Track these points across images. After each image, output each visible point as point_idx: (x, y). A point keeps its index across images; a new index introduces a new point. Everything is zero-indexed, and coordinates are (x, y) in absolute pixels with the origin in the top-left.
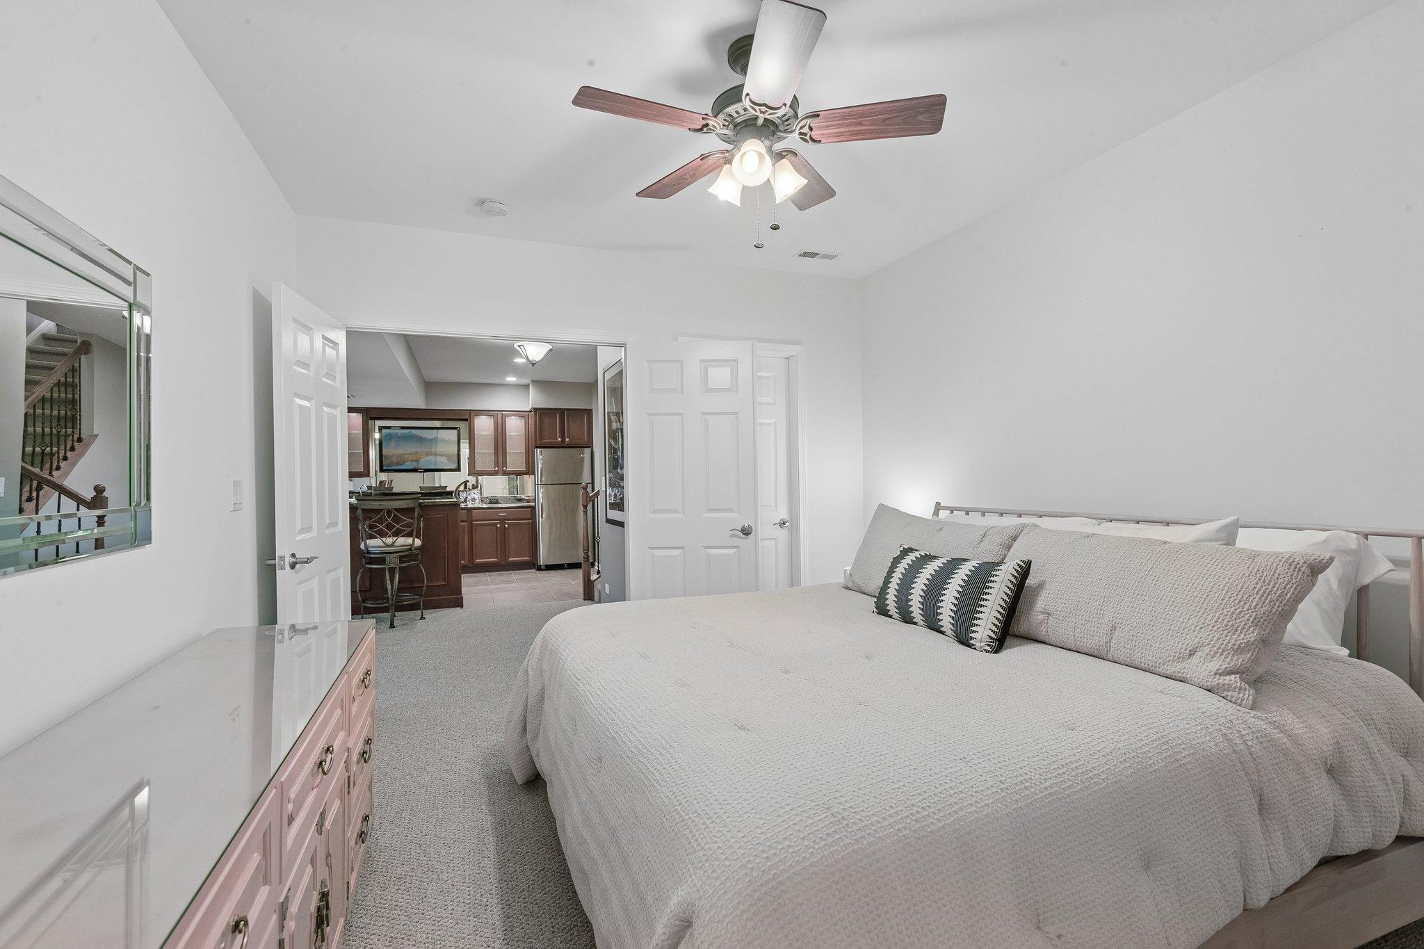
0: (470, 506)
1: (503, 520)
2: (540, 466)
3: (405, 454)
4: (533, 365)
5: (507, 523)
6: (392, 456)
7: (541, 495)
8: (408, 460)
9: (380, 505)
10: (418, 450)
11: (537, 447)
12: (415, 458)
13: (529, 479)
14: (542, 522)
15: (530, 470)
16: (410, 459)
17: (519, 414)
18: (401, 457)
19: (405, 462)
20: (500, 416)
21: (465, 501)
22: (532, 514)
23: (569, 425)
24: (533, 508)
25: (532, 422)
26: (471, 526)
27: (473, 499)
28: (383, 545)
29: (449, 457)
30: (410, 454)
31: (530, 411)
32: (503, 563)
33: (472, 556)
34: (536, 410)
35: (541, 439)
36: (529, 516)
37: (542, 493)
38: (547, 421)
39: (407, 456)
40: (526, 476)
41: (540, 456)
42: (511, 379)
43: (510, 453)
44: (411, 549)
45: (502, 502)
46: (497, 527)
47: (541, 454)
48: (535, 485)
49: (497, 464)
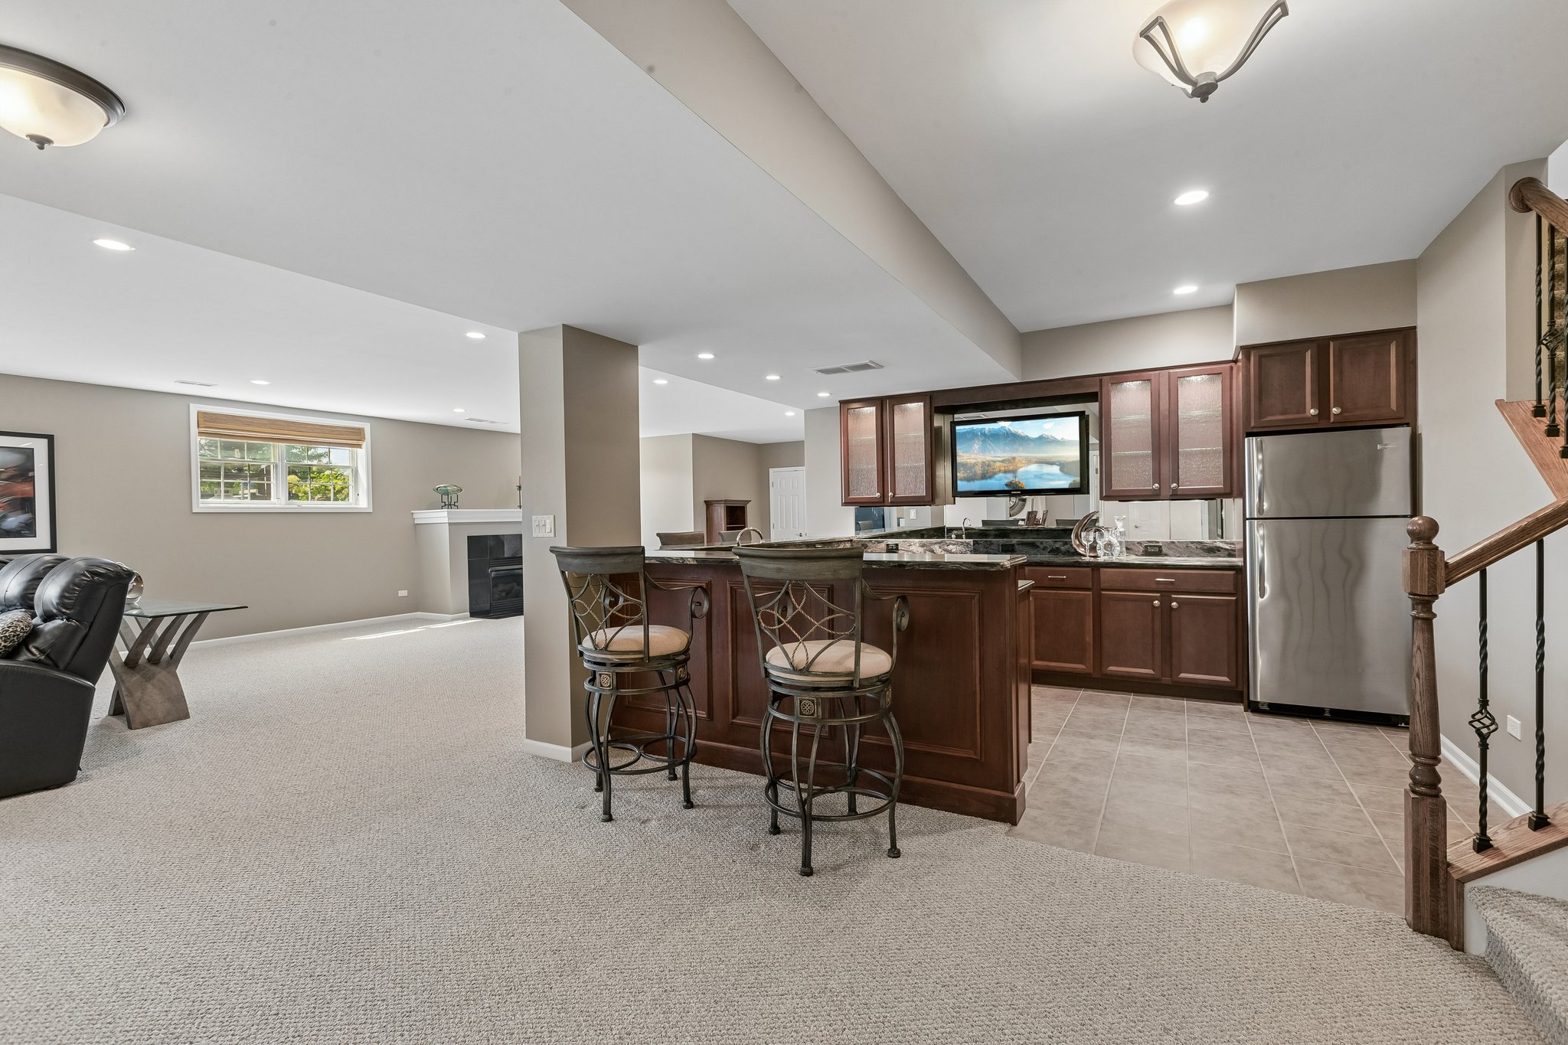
0: (1101, 559)
1: (1166, 593)
2: (1258, 476)
3: (995, 462)
4: (1204, 91)
5: (1176, 600)
6: (975, 464)
7: (1259, 543)
8: (1000, 471)
9: (779, 570)
10: (1014, 455)
11: (1249, 435)
12: (1011, 468)
13: (1232, 508)
14: (1262, 601)
15: (1233, 486)
16: (1003, 469)
17: (1209, 368)
18: (989, 465)
19: (995, 473)
20: (1164, 380)
21: (1093, 548)
22: (1236, 585)
23: (1340, 372)
24: (1240, 571)
25: (1239, 379)
26: (1098, 601)
27: (1109, 546)
28: (788, 666)
29: (1063, 467)
30: (1003, 461)
31: (1235, 361)
32: (1166, 680)
33: (1099, 660)
34: (1247, 350)
35: (1260, 415)
36: (1231, 589)
37: (1263, 537)
38: (1277, 371)
39: (998, 464)
40: (1227, 501)
41: (1256, 455)
42: (1186, 291)
43: (1185, 452)
44: (849, 687)
45: (1170, 552)
46: (1153, 607)
47: (1260, 449)
48: (1245, 519)
49: (1157, 476)
